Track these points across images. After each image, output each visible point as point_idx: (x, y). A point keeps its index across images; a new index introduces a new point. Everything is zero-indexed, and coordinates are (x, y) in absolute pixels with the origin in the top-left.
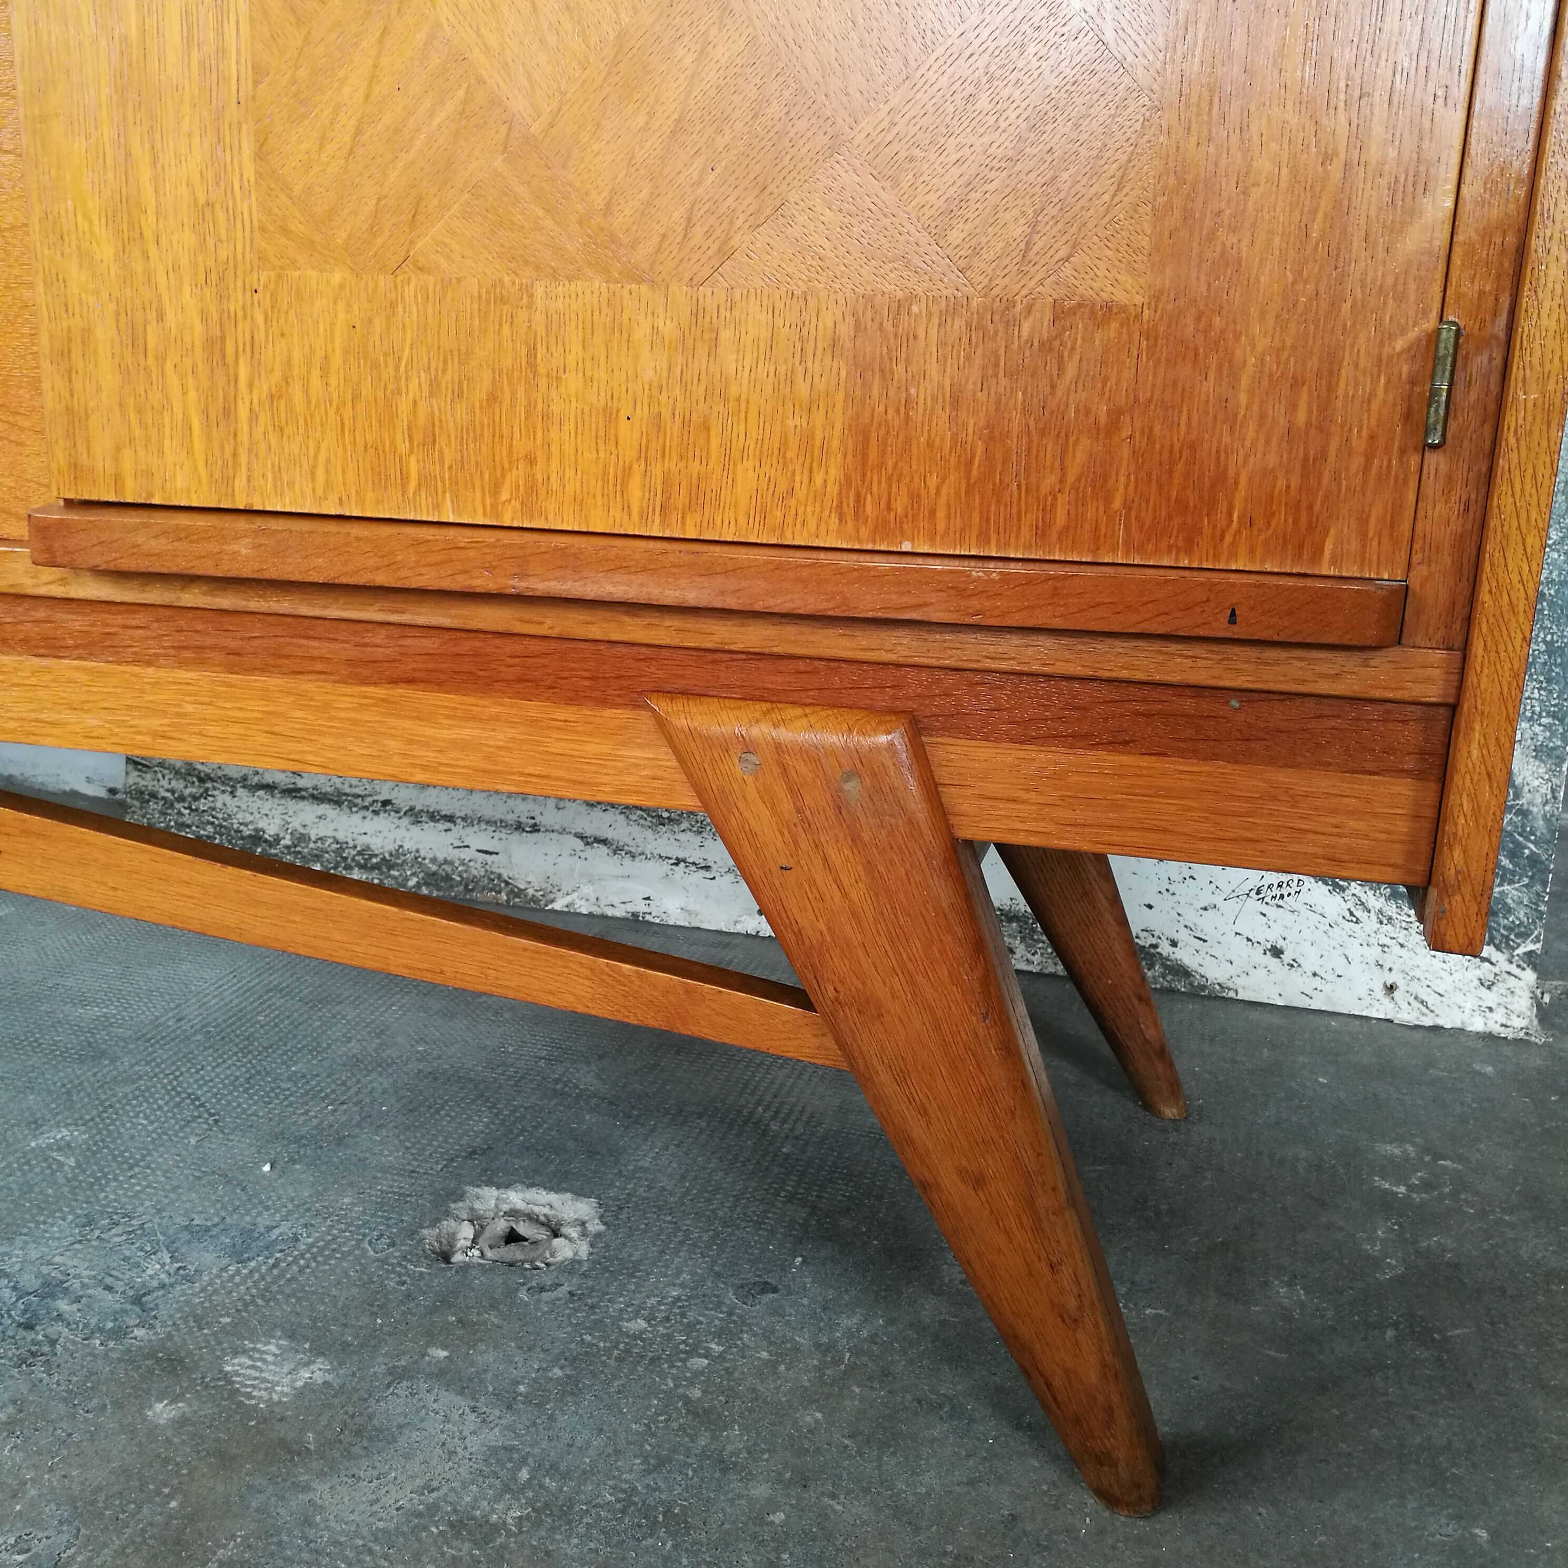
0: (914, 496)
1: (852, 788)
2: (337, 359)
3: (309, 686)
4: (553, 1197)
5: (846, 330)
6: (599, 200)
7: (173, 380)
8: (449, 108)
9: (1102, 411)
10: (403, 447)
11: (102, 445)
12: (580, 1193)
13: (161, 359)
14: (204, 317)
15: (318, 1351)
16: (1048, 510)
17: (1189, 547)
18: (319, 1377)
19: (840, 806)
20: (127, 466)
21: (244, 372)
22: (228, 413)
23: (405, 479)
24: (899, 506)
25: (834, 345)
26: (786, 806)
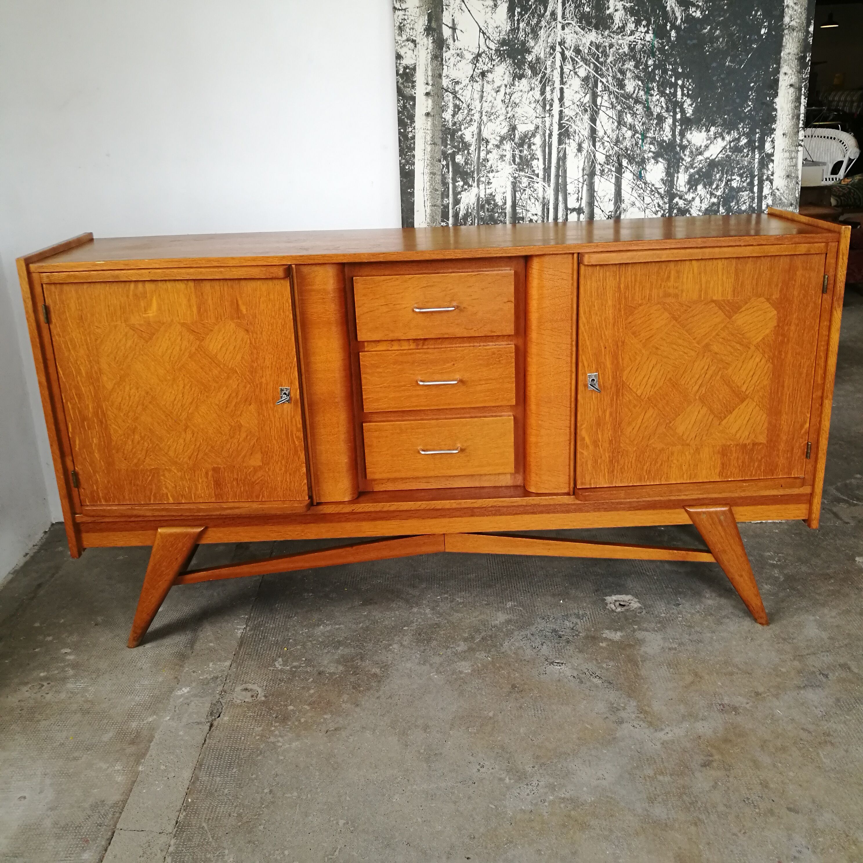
0: (731, 472)
1: (722, 518)
2: (633, 462)
3: (620, 512)
4: (621, 596)
5: (721, 449)
6: (681, 434)
7: (602, 467)
8: (656, 423)
9: (760, 458)
10: (645, 474)
11: (588, 478)
12: (627, 594)
13: (600, 464)
14: (609, 457)
15: (616, 630)
16: (752, 472)
17: (773, 475)
18: (622, 634)
19: (720, 521)
20: (592, 482)
21: (616, 464)
22: (613, 471)
23: (645, 478)
24: (729, 474)
25: (719, 452)
26: (711, 522)
